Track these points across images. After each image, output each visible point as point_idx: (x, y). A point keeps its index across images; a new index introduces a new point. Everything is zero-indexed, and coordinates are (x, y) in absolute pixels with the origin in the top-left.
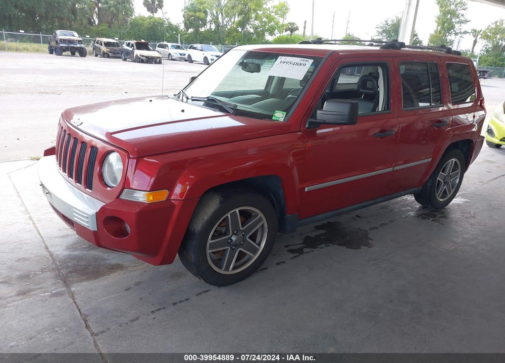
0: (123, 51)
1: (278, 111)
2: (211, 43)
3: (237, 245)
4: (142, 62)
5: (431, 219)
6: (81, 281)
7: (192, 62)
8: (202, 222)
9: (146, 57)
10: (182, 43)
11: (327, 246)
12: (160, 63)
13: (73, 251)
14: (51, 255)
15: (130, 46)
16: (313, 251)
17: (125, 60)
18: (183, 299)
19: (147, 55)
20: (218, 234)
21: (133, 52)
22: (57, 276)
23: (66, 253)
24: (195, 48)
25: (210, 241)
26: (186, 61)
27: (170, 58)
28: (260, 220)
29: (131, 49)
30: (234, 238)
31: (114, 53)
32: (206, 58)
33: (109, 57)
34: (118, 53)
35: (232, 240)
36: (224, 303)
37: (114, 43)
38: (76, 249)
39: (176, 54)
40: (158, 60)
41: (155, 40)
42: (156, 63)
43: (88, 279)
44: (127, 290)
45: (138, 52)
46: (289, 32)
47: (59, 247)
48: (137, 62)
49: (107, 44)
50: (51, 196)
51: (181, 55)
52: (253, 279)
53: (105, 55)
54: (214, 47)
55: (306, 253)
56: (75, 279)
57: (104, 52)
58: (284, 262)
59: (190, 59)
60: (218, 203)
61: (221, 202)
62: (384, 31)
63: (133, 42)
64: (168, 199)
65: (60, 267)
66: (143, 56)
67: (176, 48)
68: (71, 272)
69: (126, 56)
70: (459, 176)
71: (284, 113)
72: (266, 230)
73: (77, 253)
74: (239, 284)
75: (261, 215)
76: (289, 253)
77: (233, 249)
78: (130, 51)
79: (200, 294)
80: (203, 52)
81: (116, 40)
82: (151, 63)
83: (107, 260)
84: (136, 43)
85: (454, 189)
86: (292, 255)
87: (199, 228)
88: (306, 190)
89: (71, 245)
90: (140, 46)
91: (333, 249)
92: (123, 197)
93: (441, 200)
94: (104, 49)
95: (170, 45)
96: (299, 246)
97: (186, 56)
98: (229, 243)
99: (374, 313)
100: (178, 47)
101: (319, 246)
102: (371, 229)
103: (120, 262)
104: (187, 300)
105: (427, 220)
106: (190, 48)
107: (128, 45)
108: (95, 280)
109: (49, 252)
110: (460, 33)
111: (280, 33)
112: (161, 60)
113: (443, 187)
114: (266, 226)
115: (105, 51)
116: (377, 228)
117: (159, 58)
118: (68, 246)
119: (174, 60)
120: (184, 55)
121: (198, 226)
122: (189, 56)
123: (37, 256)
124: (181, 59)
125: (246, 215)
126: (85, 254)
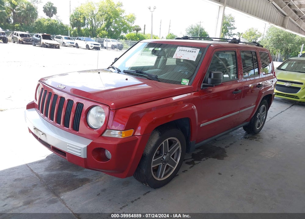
0: (33, 40)
1: (184, 79)
2: (90, 36)
3: (165, 162)
4: (47, 47)
5: (255, 140)
6: (65, 191)
7: (78, 47)
8: (150, 148)
9: (49, 44)
10: (71, 36)
11: (207, 159)
12: (58, 48)
13: (51, 172)
14: (37, 175)
15: (38, 37)
16: (200, 162)
17: (35, 45)
18: (136, 198)
19: (50, 43)
20: (157, 155)
21: (40, 41)
22: (48, 189)
23: (47, 173)
24: (80, 39)
25: (153, 160)
26: (74, 47)
27: (64, 45)
28: (178, 145)
29: (39, 39)
30: (164, 158)
31: (26, 41)
32: (87, 46)
33: (23, 43)
34: (29, 41)
35: (163, 159)
36: (162, 199)
37: (26, 35)
38: (53, 170)
39: (68, 43)
40: (57, 46)
41: (53, 34)
42: (56, 48)
43: (70, 190)
44: (98, 195)
45: (44, 41)
46: (135, 31)
47: (41, 169)
48: (43, 47)
49: (22, 35)
50: (46, 136)
51: (71, 43)
52: (173, 182)
53: (20, 42)
54: (92, 39)
55: (196, 164)
56: (60, 190)
57: (19, 40)
58: (187, 171)
59: (77, 46)
60: (158, 135)
61: (160, 135)
62: (190, 33)
63: (41, 34)
64: (133, 135)
65: (47, 183)
66: (47, 43)
67: (68, 39)
68: (55, 186)
69: (35, 43)
70: (265, 115)
71: (188, 80)
72: (181, 151)
73: (54, 173)
74: (166, 186)
75: (178, 142)
76: (187, 164)
77: (164, 164)
78: (39, 40)
79: (145, 194)
80: (85, 42)
81: (28, 33)
82: (53, 48)
83: (77, 176)
84: (42, 35)
85: (263, 122)
86: (190, 166)
87: (148, 152)
88: (201, 126)
89: (48, 167)
90: (45, 37)
91: (210, 160)
92: (105, 135)
93: (258, 128)
94: (19, 38)
95: (63, 37)
96: (191, 160)
97: (74, 44)
98: (162, 160)
99: (250, 198)
100: (69, 39)
101: (202, 160)
102: (226, 147)
103: (86, 177)
104: (139, 198)
105: (253, 140)
106: (77, 39)
107: (37, 36)
108: (74, 190)
109: (35, 173)
110: (231, 34)
111: (130, 32)
112: (59, 46)
113: (259, 121)
114: (180, 149)
115: (21, 39)
116: (229, 146)
117: (58, 45)
118: (46, 168)
119: (66, 46)
120: (73, 43)
121: (148, 151)
122: (77, 44)
123: (28, 177)
124: (71, 46)
125: (171, 143)
126: (60, 173)
